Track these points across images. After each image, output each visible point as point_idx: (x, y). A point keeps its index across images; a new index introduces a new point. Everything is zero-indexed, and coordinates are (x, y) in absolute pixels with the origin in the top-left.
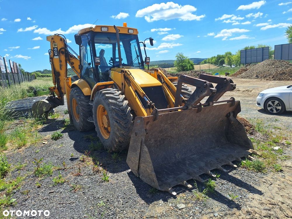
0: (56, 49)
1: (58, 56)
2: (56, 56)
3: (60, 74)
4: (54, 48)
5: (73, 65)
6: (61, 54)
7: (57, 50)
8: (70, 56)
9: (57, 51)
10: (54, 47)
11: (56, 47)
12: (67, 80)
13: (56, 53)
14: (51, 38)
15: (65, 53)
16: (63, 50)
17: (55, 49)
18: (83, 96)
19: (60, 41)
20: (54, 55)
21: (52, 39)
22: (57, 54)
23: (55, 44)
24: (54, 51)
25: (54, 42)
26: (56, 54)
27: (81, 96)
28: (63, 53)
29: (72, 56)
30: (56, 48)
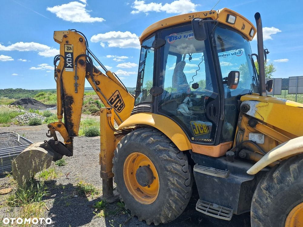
0: (70, 56)
1: (72, 69)
2: (69, 67)
3: (73, 101)
4: (66, 53)
5: (98, 86)
6: (79, 66)
7: (72, 58)
8: (93, 70)
9: (72, 60)
10: (66, 51)
11: (71, 51)
12: (108, 113)
13: (69, 63)
14: (64, 34)
15: (85, 64)
16: (83, 58)
17: (67, 56)
18: (173, 152)
19: (80, 43)
20: (65, 66)
21: (65, 36)
22: (71, 65)
23: (70, 46)
24: (65, 58)
25: (67, 42)
26: (69, 65)
27: (169, 151)
28: (82, 63)
29: (97, 71)
30: (70, 54)
